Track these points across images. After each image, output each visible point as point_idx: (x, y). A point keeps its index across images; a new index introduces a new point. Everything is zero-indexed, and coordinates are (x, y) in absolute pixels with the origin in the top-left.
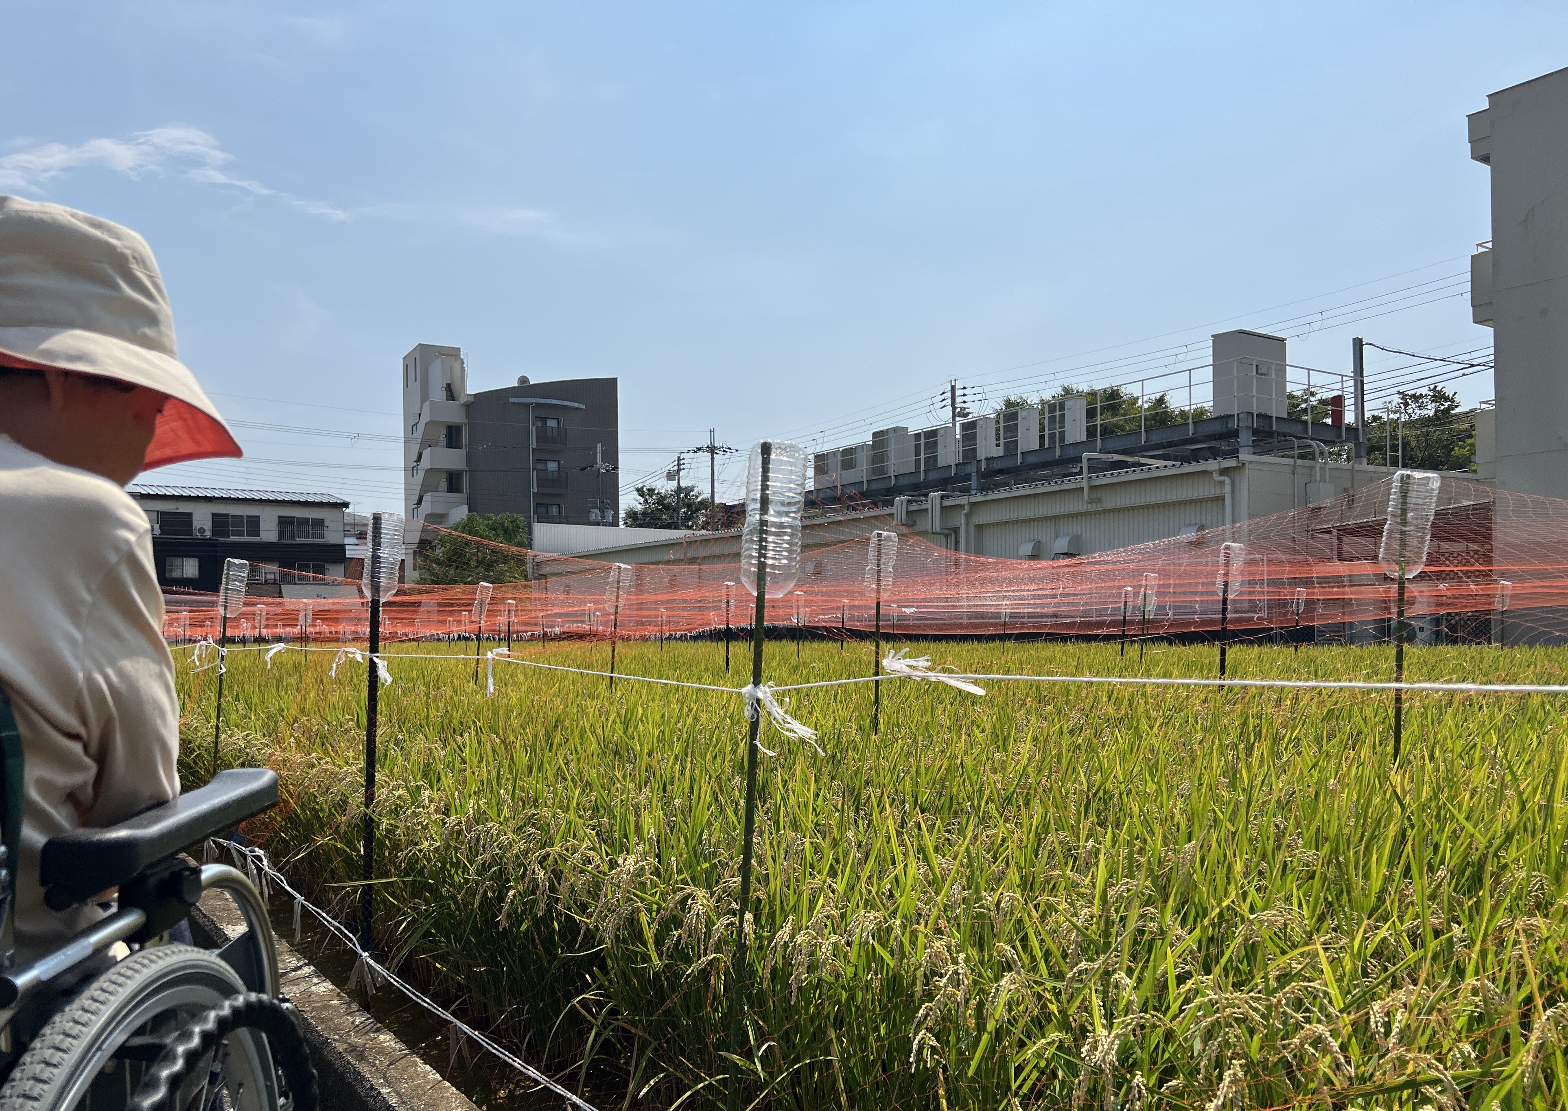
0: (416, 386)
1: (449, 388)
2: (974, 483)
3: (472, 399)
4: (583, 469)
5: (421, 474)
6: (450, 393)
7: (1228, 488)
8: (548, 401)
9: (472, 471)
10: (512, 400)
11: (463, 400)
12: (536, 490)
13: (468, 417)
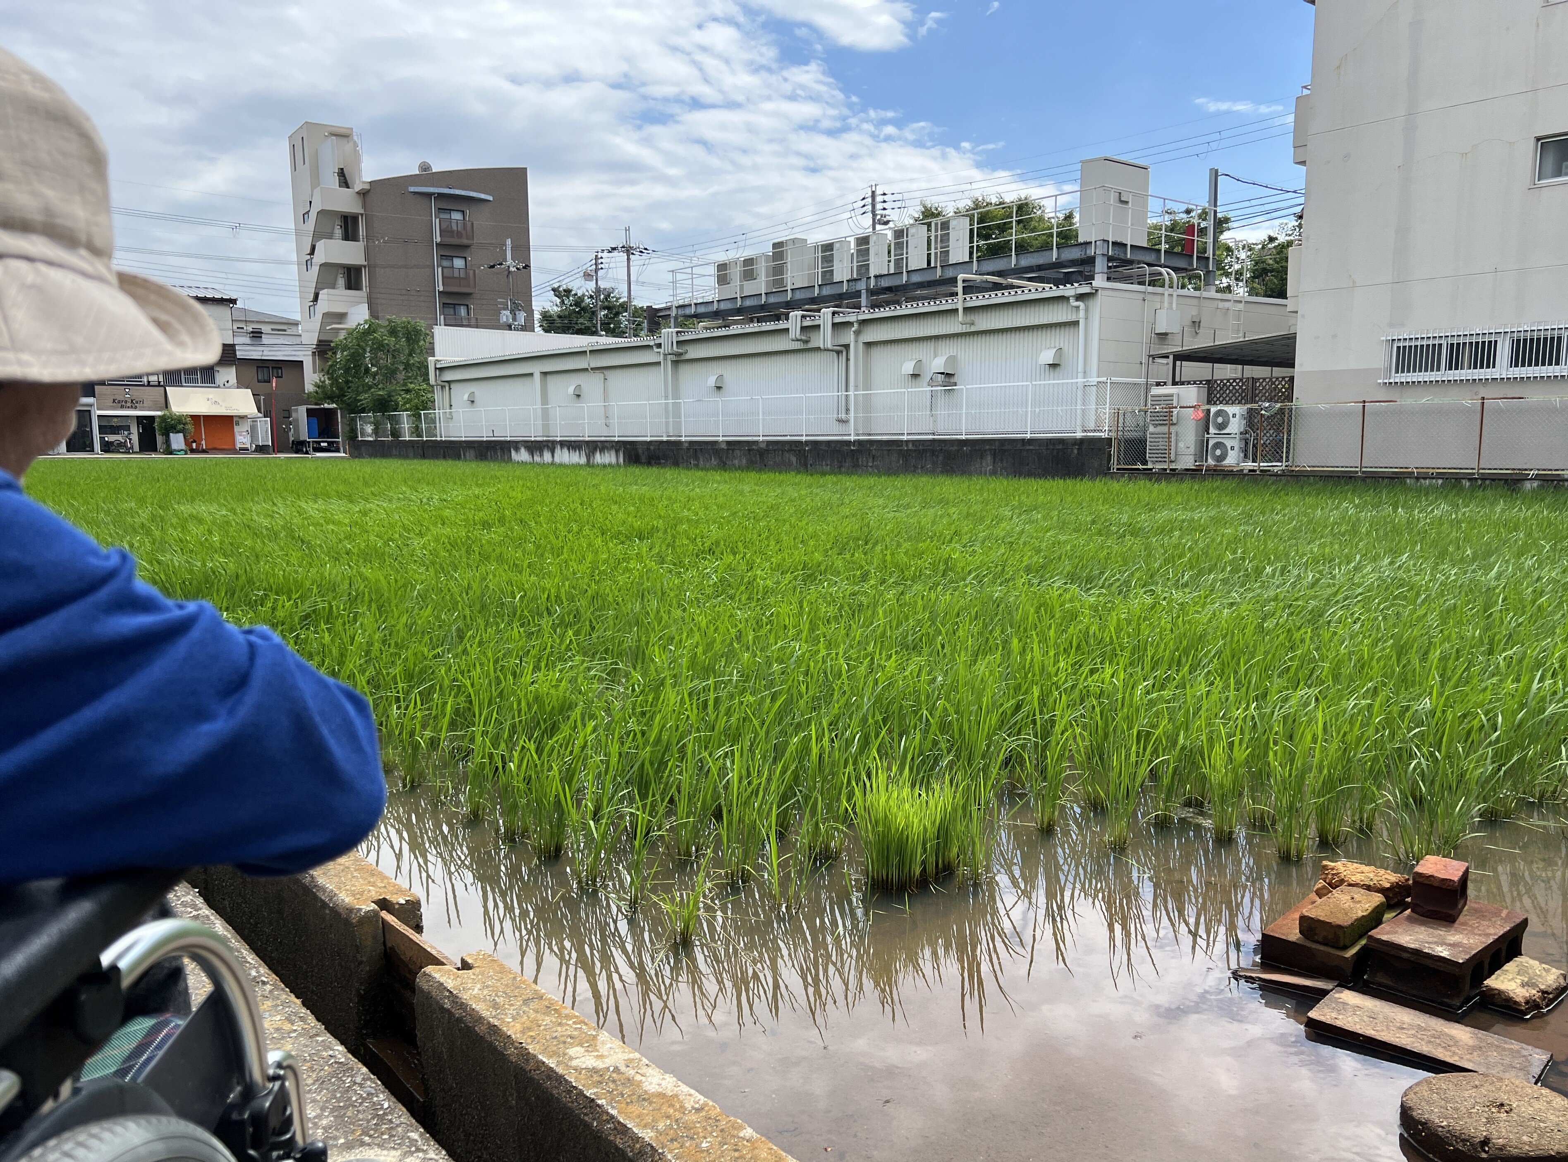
0: (305, 170)
1: (341, 173)
2: (864, 300)
3: (367, 187)
4: (492, 267)
5: (315, 269)
6: (344, 180)
7: (1082, 314)
8: (452, 191)
9: (371, 267)
10: (412, 189)
11: (358, 187)
12: (441, 289)
13: (364, 206)
